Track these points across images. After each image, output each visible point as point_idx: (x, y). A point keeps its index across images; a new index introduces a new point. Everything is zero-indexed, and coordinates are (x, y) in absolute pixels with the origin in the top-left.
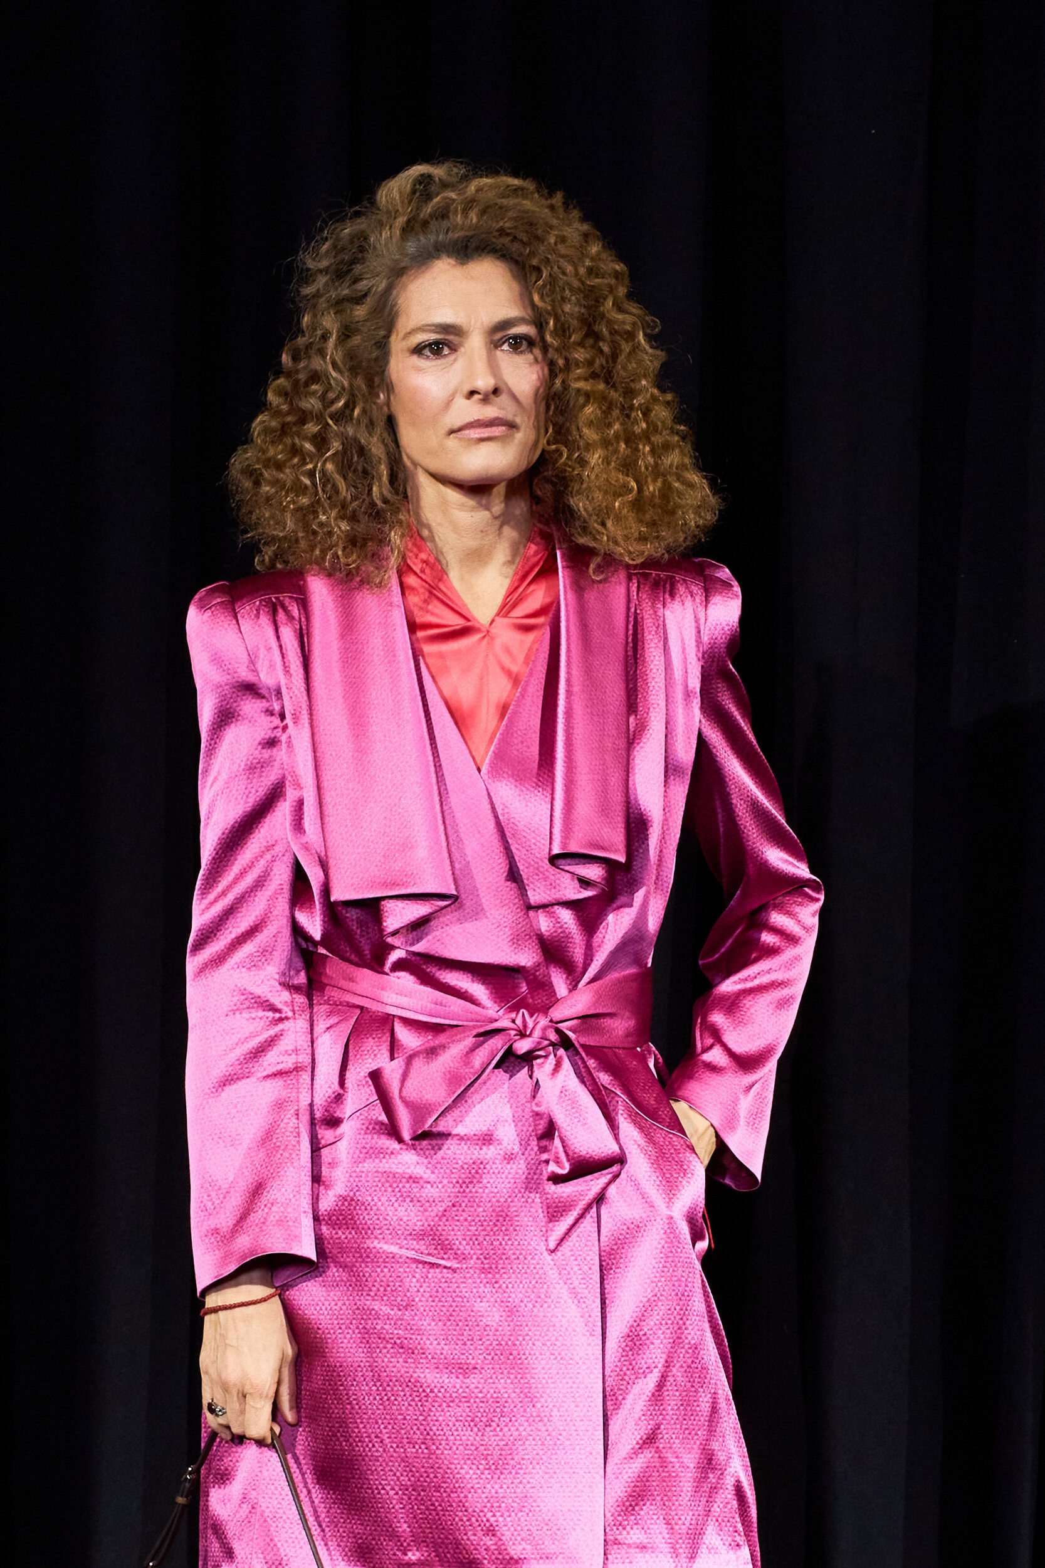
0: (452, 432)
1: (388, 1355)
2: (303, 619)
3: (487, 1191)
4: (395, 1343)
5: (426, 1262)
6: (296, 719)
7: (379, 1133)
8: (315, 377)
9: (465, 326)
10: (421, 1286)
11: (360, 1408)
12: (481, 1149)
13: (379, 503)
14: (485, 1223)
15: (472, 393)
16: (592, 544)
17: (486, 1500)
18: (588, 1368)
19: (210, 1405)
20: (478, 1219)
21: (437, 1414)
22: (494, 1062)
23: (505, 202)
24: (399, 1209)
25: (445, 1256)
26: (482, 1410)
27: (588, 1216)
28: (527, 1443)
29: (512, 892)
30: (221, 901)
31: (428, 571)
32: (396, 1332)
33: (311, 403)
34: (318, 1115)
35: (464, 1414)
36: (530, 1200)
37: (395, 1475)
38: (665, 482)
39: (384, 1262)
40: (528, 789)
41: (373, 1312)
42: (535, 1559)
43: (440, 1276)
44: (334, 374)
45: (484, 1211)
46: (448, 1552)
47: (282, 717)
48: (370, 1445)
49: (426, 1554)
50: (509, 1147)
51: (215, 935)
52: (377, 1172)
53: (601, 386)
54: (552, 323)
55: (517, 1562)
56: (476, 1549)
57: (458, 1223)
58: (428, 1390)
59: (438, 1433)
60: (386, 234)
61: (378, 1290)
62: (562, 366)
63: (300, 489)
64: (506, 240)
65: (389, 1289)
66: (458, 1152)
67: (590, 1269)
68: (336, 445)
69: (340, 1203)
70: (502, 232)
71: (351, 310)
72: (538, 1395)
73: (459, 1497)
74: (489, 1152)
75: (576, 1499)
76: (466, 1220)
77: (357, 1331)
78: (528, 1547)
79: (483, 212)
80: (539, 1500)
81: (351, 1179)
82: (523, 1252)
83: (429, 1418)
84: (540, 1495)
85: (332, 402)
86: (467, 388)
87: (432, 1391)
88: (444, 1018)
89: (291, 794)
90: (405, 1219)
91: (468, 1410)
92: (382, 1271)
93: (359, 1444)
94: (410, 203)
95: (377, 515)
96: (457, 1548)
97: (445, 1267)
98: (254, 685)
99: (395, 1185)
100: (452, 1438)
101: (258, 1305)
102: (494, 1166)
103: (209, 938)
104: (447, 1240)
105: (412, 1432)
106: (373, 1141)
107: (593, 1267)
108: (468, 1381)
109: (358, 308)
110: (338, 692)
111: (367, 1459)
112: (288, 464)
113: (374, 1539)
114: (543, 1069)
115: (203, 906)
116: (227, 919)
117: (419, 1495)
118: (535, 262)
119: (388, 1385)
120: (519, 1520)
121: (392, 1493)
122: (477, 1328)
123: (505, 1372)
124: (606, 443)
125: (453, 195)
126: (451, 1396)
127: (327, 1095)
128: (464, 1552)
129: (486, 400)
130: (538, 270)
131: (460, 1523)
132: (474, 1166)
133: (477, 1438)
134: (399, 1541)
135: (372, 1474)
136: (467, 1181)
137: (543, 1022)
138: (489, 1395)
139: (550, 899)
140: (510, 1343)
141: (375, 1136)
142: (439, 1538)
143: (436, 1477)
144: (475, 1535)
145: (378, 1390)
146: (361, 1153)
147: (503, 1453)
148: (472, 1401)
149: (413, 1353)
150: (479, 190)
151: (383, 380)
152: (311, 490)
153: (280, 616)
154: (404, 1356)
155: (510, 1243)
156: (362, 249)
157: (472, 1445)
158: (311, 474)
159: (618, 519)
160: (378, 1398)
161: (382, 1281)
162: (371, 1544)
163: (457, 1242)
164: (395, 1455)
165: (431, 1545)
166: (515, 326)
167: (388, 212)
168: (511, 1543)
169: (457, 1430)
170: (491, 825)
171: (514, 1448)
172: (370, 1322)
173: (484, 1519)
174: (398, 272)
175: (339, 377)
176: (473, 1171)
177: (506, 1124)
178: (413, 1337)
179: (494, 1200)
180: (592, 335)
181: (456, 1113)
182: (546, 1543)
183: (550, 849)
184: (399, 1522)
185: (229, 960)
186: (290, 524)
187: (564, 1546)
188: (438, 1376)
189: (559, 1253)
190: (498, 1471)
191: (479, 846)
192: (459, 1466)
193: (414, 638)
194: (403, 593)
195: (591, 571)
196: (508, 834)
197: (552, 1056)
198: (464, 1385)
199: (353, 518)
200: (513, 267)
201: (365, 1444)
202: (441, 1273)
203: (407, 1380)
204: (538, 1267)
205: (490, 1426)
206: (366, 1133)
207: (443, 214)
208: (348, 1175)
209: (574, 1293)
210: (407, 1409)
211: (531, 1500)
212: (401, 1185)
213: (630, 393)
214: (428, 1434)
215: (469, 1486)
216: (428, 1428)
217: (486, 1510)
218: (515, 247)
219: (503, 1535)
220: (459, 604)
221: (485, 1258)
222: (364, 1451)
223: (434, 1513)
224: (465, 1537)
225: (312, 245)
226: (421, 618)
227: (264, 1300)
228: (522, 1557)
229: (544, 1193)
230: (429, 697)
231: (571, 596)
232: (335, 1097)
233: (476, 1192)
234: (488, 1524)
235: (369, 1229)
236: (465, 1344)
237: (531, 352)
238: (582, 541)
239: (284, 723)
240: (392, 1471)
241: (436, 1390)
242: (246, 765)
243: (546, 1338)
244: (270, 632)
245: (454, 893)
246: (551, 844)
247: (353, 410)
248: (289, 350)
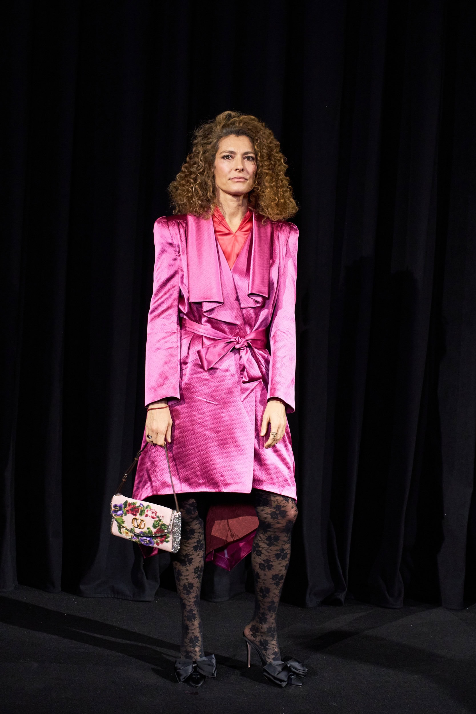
0: (230, 179)
1: (197, 427)
2: (186, 227)
3: (226, 384)
4: (199, 423)
5: (209, 402)
6: (183, 253)
7: (198, 367)
8: (195, 163)
9: (236, 153)
10: (207, 409)
11: (189, 440)
12: (225, 373)
13: (209, 197)
14: (225, 393)
15: (237, 169)
16: (264, 214)
17: (221, 467)
18: (251, 433)
19: (148, 435)
20: (223, 391)
21: (210, 443)
22: (230, 350)
23: (250, 122)
24: (202, 388)
25: (214, 401)
26: (222, 443)
27: (252, 392)
28: (233, 452)
29: (237, 304)
30: (159, 301)
31: (220, 217)
32: (200, 420)
33: (194, 170)
34: (182, 361)
35: (217, 444)
36: (237, 387)
37: (197, 459)
38: (285, 200)
39: (198, 402)
40: (243, 277)
41: (194, 415)
42: (234, 484)
43: (212, 406)
44: (200, 162)
45: (225, 390)
46: (211, 481)
47: (179, 252)
48: (191, 450)
49: (204, 481)
50: (233, 373)
51: (157, 309)
52: (197, 377)
53: (271, 172)
54: (259, 154)
55: (229, 484)
56: (218, 480)
57: (218, 392)
58: (208, 437)
59: (209, 448)
60: (218, 127)
61: (196, 409)
62: (261, 165)
63: (189, 192)
64: (250, 131)
65: (198, 409)
66: (219, 373)
67: (252, 406)
68: (199, 181)
69: (187, 385)
70: (249, 129)
71: (207, 146)
72: (237, 440)
73: (214, 466)
74: (227, 374)
75: (246, 468)
76: (220, 392)
77: (189, 420)
78: (232, 480)
79: (244, 124)
80: (235, 468)
81: (190, 379)
82: (235, 401)
83: (207, 444)
84: (236, 466)
85: (199, 170)
86: (236, 168)
87: (209, 437)
88: (217, 337)
89: (180, 273)
90: (204, 390)
91: (218, 442)
92: (197, 404)
93: (188, 450)
94: (225, 120)
95: (208, 201)
96: (213, 480)
97: (214, 404)
98: (172, 243)
99: (202, 381)
100: (213, 450)
101: (163, 409)
102: (228, 378)
103: (155, 310)
104: (215, 397)
105: (202, 448)
106: (196, 369)
107: (253, 406)
108: (218, 435)
109: (208, 146)
110: (195, 247)
111: (190, 454)
112: (186, 185)
113: (190, 476)
114: (243, 353)
115: (154, 302)
116: (161, 305)
117: (204, 465)
118: (256, 138)
119: (197, 435)
120: (230, 473)
121: (196, 464)
122: (222, 421)
123: (229, 433)
124: (271, 187)
125: (237, 119)
126: (213, 439)
127: (184, 356)
128: (215, 481)
129: (240, 172)
130: (257, 140)
131: (214, 473)
132: (223, 377)
133: (220, 450)
134: (197, 477)
135: (191, 458)
136: (221, 381)
137: (244, 340)
138: (224, 439)
139: (247, 306)
140: (230, 425)
141: (197, 368)
142: (208, 476)
143: (208, 460)
144: (218, 476)
145: (194, 436)
146: (193, 372)
147: (227, 455)
148: (219, 440)
149: (204, 427)
150: (243, 118)
151: (213, 165)
152: (192, 192)
153: (180, 226)
154: (201, 427)
155: (231, 398)
156: (211, 131)
157: (218, 452)
158: (192, 188)
159: (272, 208)
160: (194, 438)
161: (197, 407)
162: (190, 477)
163: (218, 398)
164: (198, 453)
165: (206, 478)
166: (249, 154)
167: (219, 123)
168: (227, 479)
169: (215, 448)
170: (233, 286)
171: (230, 453)
172: (193, 417)
173: (221, 472)
174: (220, 137)
175: (202, 163)
176: (223, 379)
177: (232, 367)
178: (204, 422)
179: (228, 387)
180: (269, 159)
181: (219, 363)
182: (237, 479)
183: (248, 293)
184: (198, 472)
185: (161, 316)
186: (185, 200)
187: (242, 481)
188: (210, 433)
189: (244, 402)
190: (225, 459)
191: (229, 291)
192: (215, 458)
193: (215, 234)
194: (213, 223)
195: (262, 222)
196: (237, 288)
197: (245, 349)
198: (217, 436)
199: (202, 201)
200: (251, 138)
201: (190, 450)
202: (213, 405)
203: (202, 434)
204: (239, 405)
205: (224, 447)
206: (195, 367)
207: (234, 123)
208: (189, 378)
209: (248, 412)
210: (202, 442)
211: (234, 468)
212: (203, 381)
213: (278, 175)
214: (207, 448)
215: (217, 463)
216: (207, 447)
217: (221, 470)
218: (252, 134)
219: (225, 477)
220: (227, 226)
221: (225, 402)
222: (190, 452)
223: (207, 470)
224: (215, 477)
225: (198, 129)
226: (217, 229)
227: (165, 408)
228: (230, 483)
229: (241, 386)
230: (219, 250)
231: (256, 228)
232: (186, 357)
233: (224, 384)
234: (222, 474)
235: (194, 392)
236: (218, 425)
237: (253, 161)
238: (261, 213)
239: (179, 254)
240: (197, 458)
241: (210, 437)
242: (168, 265)
243: (240, 424)
244: (177, 230)
245: (223, 302)
246: (248, 291)
247: (204, 172)
248: (189, 156)
